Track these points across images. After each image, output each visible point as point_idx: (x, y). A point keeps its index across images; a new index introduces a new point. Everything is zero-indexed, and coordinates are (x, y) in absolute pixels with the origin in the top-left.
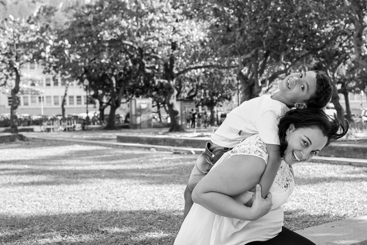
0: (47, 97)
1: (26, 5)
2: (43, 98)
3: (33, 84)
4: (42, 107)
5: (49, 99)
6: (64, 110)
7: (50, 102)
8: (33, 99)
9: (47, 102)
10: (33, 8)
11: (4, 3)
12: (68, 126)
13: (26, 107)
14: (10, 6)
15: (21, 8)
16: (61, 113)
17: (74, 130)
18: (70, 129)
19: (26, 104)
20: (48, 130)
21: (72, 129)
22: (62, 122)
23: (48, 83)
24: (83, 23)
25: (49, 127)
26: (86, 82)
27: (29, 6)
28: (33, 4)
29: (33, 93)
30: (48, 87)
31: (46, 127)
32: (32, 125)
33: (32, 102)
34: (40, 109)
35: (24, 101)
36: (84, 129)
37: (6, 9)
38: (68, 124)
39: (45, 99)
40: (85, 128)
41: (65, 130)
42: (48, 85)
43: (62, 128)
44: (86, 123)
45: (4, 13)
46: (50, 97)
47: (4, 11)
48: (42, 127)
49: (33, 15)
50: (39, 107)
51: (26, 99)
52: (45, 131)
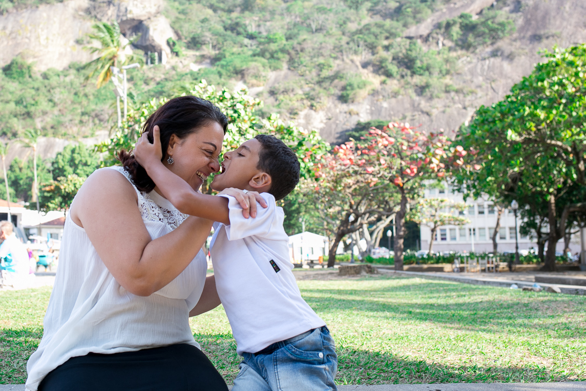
0: (480, 229)
1: (455, 113)
2: (474, 230)
3: (461, 213)
4: (473, 242)
5: (482, 231)
6: (495, 245)
7: (484, 236)
8: (462, 232)
9: (480, 235)
10: (464, 116)
11: (430, 113)
12: (488, 265)
13: (453, 242)
14: (436, 116)
15: (450, 117)
16: (492, 250)
17: (497, 271)
18: (491, 269)
19: (454, 238)
20: (462, 270)
21: (494, 270)
22: (469, 259)
23: (481, 210)
24: (487, 120)
25: (462, 265)
26: (515, 205)
27: (459, 114)
28: (464, 111)
29: (457, 223)
30: (481, 215)
31: (458, 266)
32: (442, 263)
33: (461, 235)
34: (471, 244)
35: (451, 234)
36: (511, 270)
37: (432, 121)
38: (488, 263)
39: (477, 231)
40: (513, 269)
41: (483, 271)
42: (481, 213)
43: (479, 268)
44: (513, 261)
45: (429, 126)
46: (484, 229)
47: (428, 124)
48: (454, 266)
49: (464, 124)
50: (469, 242)
51: (452, 232)
52: (457, 271)
